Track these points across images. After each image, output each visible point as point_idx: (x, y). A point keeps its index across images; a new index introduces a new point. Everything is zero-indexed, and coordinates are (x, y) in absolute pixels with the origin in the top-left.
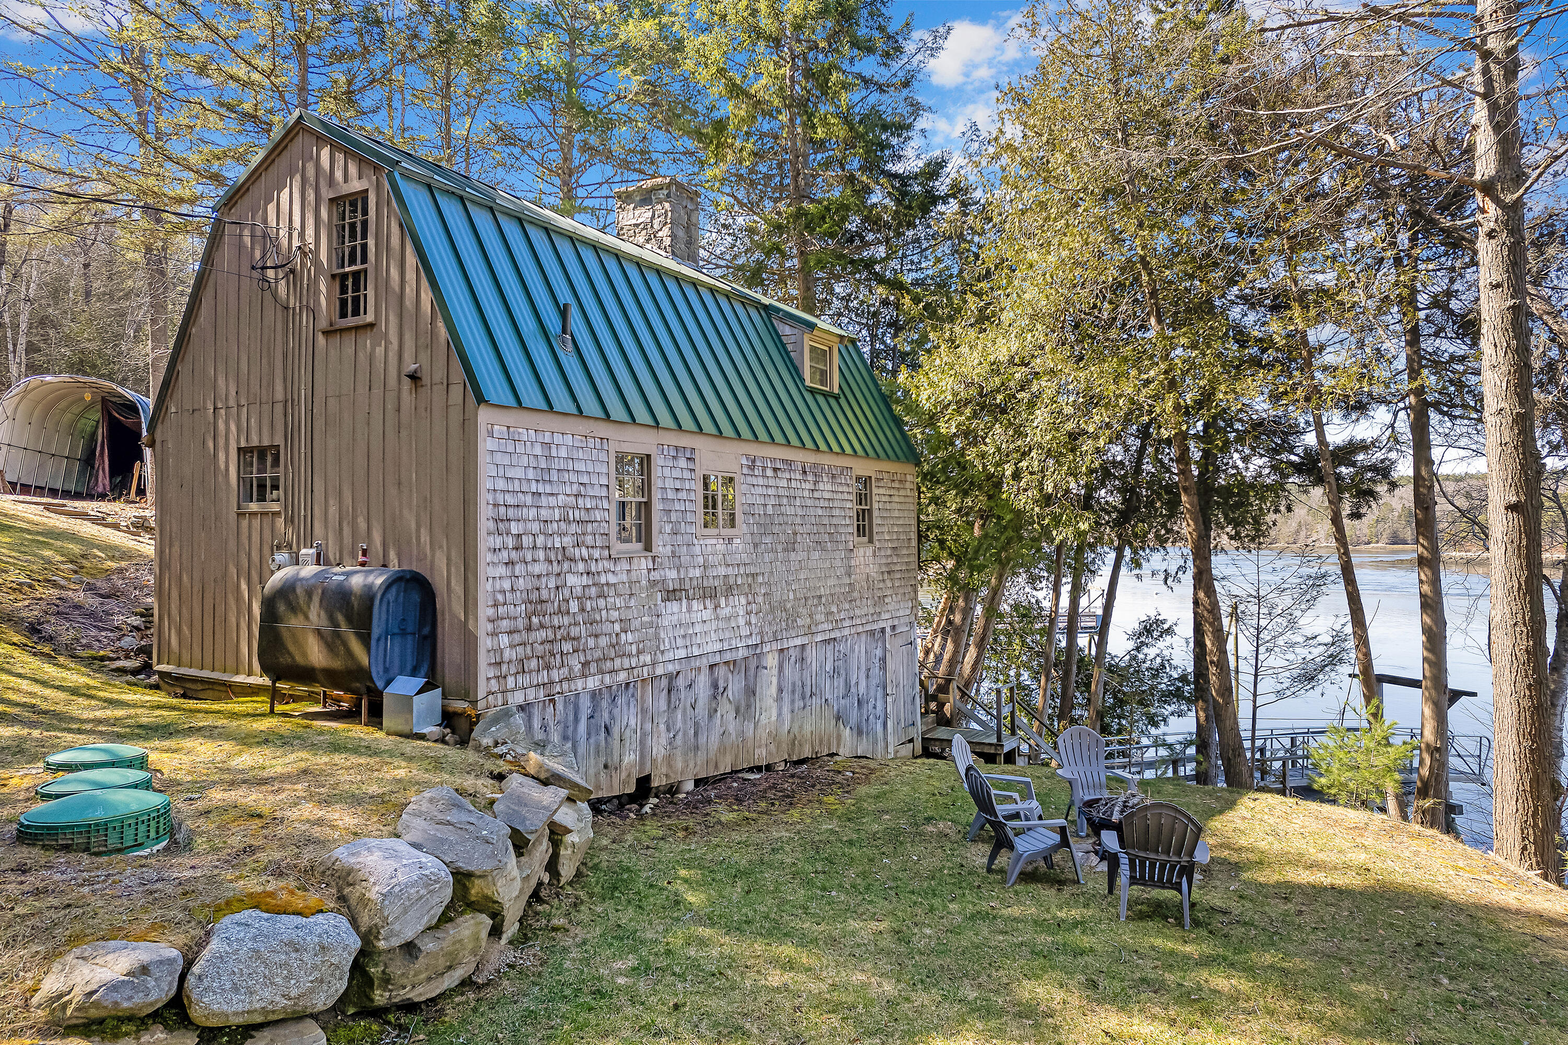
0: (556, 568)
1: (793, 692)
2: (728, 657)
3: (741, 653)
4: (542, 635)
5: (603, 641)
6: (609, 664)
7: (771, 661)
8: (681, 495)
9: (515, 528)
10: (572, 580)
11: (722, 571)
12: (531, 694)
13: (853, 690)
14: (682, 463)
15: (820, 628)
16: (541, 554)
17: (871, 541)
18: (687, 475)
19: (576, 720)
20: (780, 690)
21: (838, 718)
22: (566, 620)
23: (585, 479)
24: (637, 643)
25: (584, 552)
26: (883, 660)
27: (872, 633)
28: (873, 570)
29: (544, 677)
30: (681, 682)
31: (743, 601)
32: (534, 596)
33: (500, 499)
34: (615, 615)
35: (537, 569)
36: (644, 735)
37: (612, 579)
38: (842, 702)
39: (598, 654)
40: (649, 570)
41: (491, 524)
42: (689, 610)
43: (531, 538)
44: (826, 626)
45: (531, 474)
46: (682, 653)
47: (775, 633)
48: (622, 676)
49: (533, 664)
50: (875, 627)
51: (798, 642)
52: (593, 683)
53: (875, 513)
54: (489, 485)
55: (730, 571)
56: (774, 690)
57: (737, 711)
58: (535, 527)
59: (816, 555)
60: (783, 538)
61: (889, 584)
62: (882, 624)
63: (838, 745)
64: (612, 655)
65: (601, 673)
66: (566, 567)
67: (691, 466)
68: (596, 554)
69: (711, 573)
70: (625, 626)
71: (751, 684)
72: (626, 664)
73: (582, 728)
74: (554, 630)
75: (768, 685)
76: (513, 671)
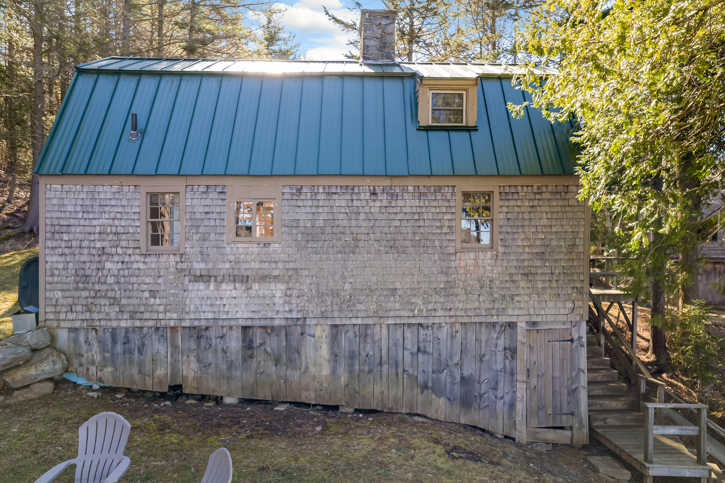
0: (97, 258)
1: (352, 359)
2: (263, 323)
3: (279, 323)
4: (85, 294)
7: (320, 332)
8: (209, 216)
9: (65, 237)
10: (108, 265)
11: (257, 265)
12: (77, 324)
13: (453, 369)
14: (214, 195)
16: (86, 251)
17: (492, 247)
19: (114, 342)
20: (333, 355)
21: (424, 388)
22: (104, 287)
23: (120, 210)
24: (166, 305)
25: (120, 251)
26: (511, 350)
27: (490, 325)
28: (492, 271)
29: (87, 315)
30: (212, 333)
31: (282, 287)
32: (81, 273)
33: (56, 222)
34: (145, 287)
35: (83, 259)
36: (175, 360)
37: (141, 266)
38: (433, 376)
39: (131, 308)
40: (177, 263)
41: (49, 235)
42: (217, 289)
43: (78, 242)
44: (403, 313)
45: (79, 209)
46: (210, 316)
47: (324, 312)
48: (150, 324)
49: (79, 308)
51: (360, 322)
52: (123, 324)
55: (266, 265)
56: (325, 353)
57: (277, 362)
58: (81, 237)
59: (388, 257)
60: (338, 244)
61: (526, 286)
64: (142, 309)
65: (132, 318)
66: (104, 258)
67: (222, 196)
68: (130, 251)
69: (243, 266)
70: (153, 294)
71: (294, 343)
72: (155, 316)
73: (119, 348)
74: (96, 292)
75: (317, 349)
76: (64, 309)
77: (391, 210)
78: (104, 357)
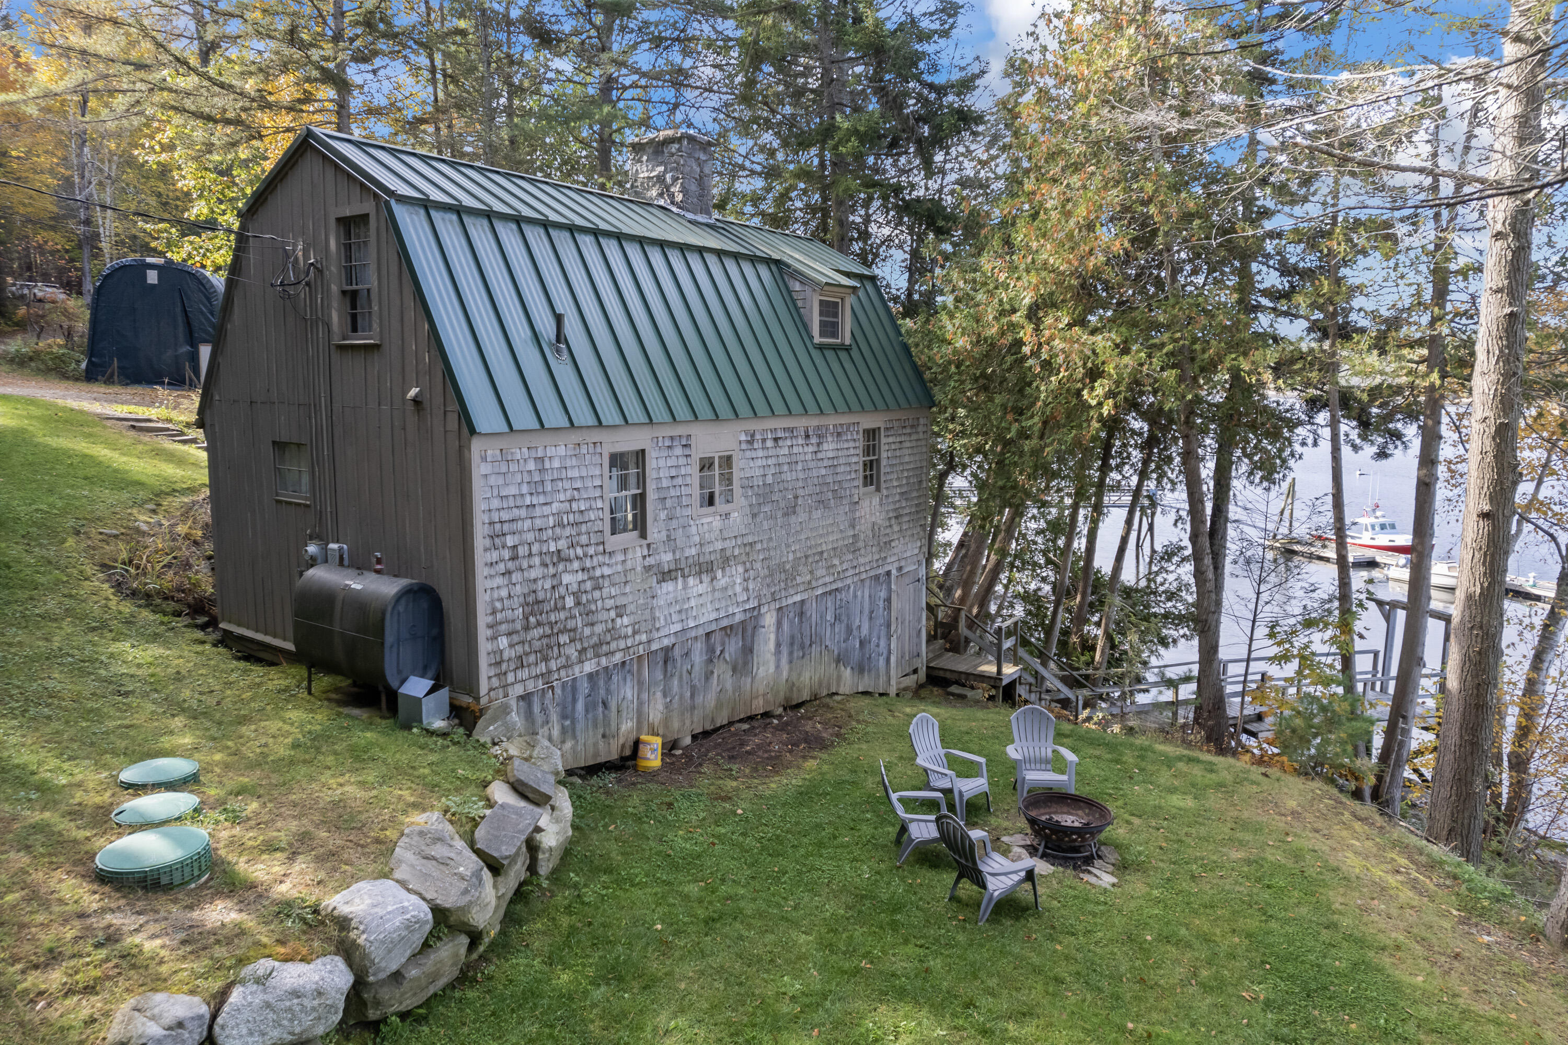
0: (551, 570)
1: (792, 644)
2: (725, 623)
3: (738, 618)
4: (539, 631)
5: (599, 629)
6: (605, 648)
7: (769, 619)
8: (676, 482)
9: (510, 540)
10: (567, 578)
11: (719, 545)
12: (531, 684)
13: (855, 632)
14: (678, 451)
15: (821, 582)
16: (537, 560)
17: (878, 489)
18: (683, 461)
19: (574, 700)
20: (778, 645)
21: (838, 661)
22: (563, 615)
23: (578, 484)
24: (633, 625)
25: (579, 551)
26: (888, 600)
27: (877, 577)
28: (879, 518)
29: (542, 668)
30: (677, 652)
31: (741, 569)
32: (530, 599)
33: (495, 516)
34: (610, 602)
35: (533, 574)
36: (641, 703)
37: (607, 571)
38: (843, 645)
39: (595, 639)
40: (644, 557)
41: (488, 542)
42: (685, 588)
43: (526, 546)
44: (827, 579)
45: (525, 489)
46: (677, 627)
47: (773, 594)
48: (618, 658)
49: (532, 658)
50: (881, 571)
51: (798, 598)
52: (589, 667)
53: (884, 462)
54: (484, 506)
55: (728, 544)
56: (772, 645)
57: (734, 670)
58: (530, 537)
59: (817, 514)
60: (782, 504)
61: (896, 528)
62: (887, 568)
63: (838, 685)
64: (608, 638)
65: (597, 656)
66: (561, 567)
67: (687, 452)
68: (591, 551)
69: (708, 549)
70: (620, 611)
71: (748, 642)
72: (622, 644)
73: (580, 706)
74: (551, 625)
75: (766, 642)
76: (512, 666)
77: (820, 456)
78: (563, 727)
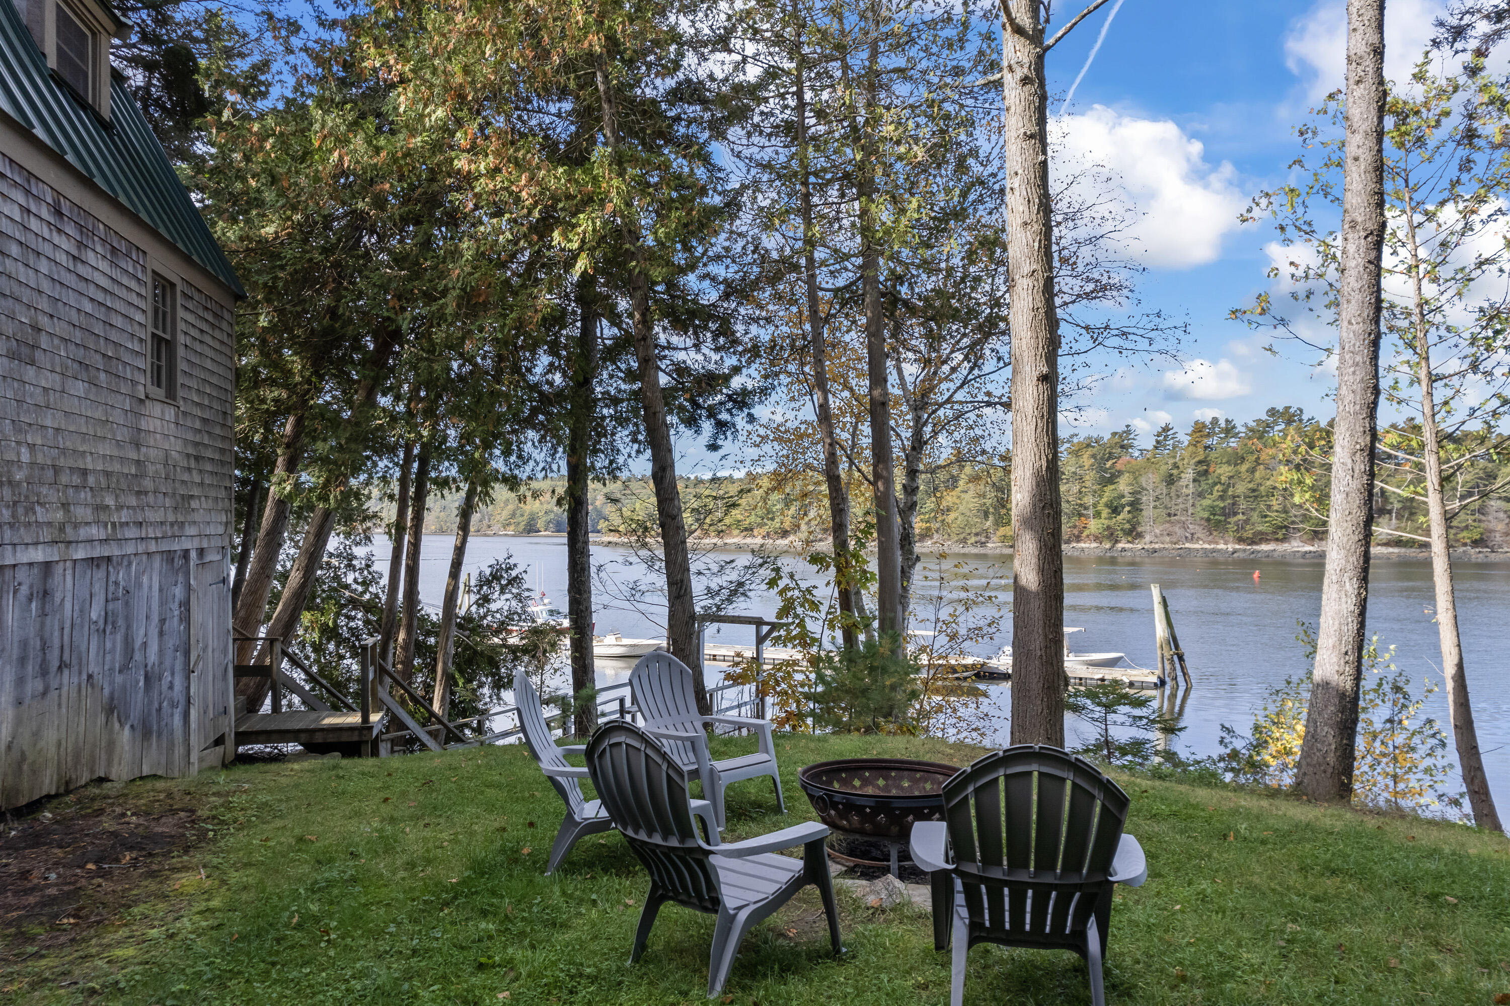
1: (22, 661)
13: (138, 656)
15: (83, 533)
17: (171, 397)
21: (110, 709)
26: (186, 605)
27: (169, 556)
28: (175, 447)
38: (119, 679)
50: (176, 547)
51: (38, 555)
53: (180, 351)
59: (79, 388)
61: (197, 479)
62: (187, 544)
63: (110, 762)
77: (82, 269)
